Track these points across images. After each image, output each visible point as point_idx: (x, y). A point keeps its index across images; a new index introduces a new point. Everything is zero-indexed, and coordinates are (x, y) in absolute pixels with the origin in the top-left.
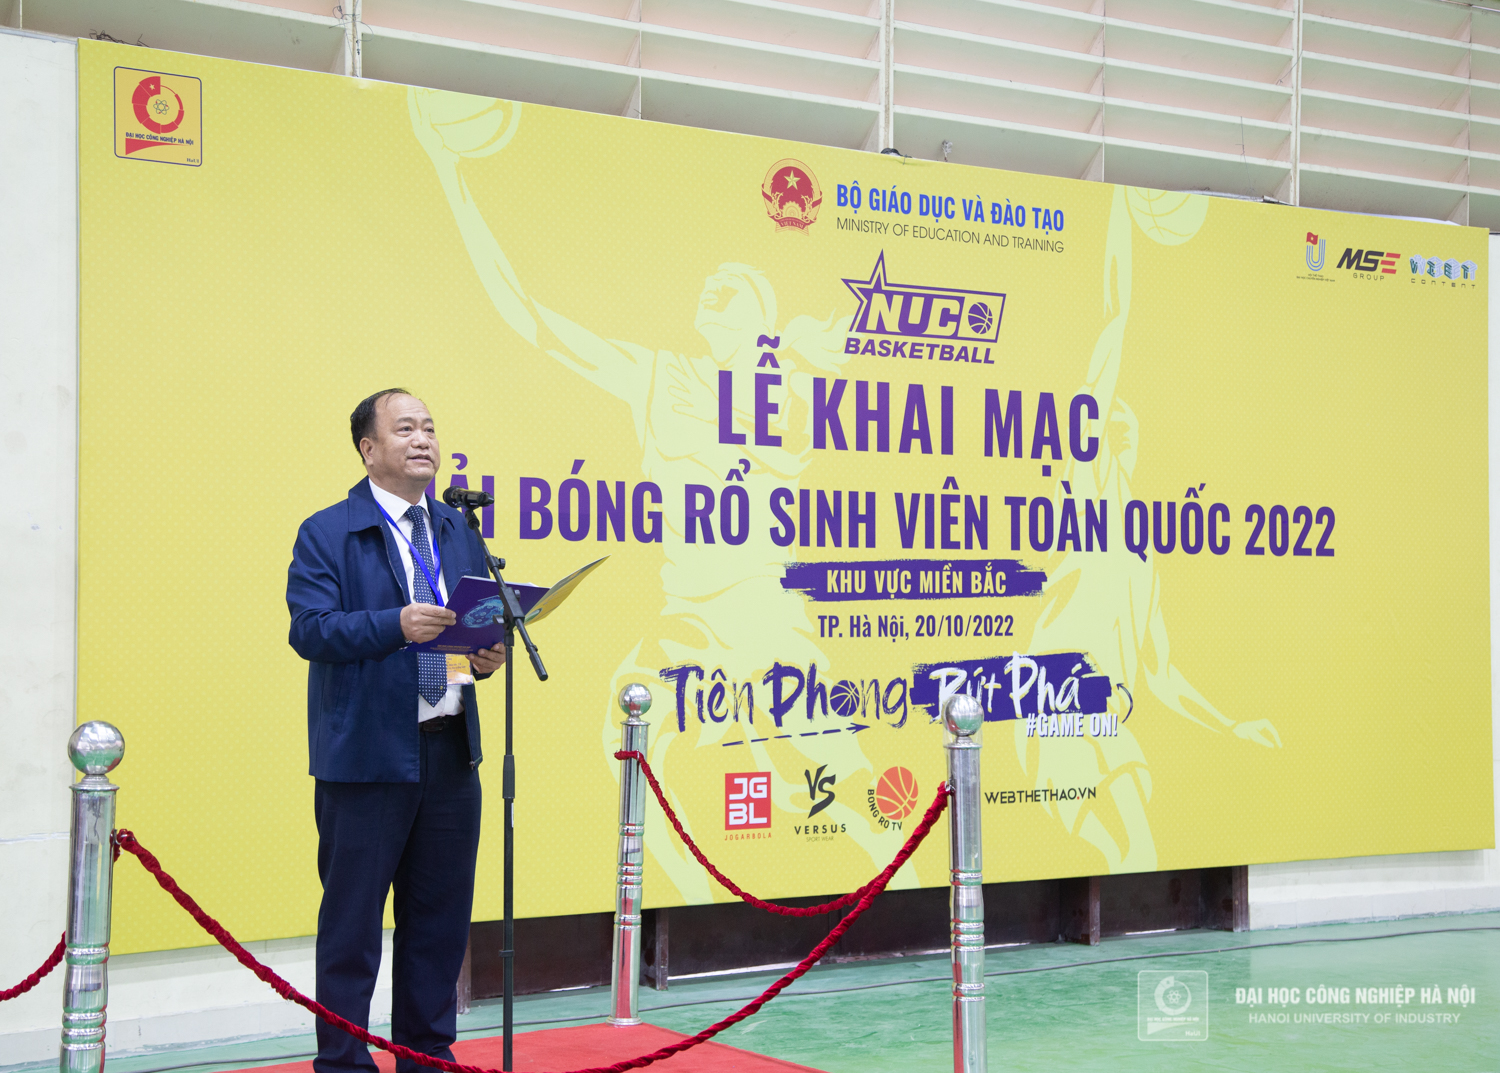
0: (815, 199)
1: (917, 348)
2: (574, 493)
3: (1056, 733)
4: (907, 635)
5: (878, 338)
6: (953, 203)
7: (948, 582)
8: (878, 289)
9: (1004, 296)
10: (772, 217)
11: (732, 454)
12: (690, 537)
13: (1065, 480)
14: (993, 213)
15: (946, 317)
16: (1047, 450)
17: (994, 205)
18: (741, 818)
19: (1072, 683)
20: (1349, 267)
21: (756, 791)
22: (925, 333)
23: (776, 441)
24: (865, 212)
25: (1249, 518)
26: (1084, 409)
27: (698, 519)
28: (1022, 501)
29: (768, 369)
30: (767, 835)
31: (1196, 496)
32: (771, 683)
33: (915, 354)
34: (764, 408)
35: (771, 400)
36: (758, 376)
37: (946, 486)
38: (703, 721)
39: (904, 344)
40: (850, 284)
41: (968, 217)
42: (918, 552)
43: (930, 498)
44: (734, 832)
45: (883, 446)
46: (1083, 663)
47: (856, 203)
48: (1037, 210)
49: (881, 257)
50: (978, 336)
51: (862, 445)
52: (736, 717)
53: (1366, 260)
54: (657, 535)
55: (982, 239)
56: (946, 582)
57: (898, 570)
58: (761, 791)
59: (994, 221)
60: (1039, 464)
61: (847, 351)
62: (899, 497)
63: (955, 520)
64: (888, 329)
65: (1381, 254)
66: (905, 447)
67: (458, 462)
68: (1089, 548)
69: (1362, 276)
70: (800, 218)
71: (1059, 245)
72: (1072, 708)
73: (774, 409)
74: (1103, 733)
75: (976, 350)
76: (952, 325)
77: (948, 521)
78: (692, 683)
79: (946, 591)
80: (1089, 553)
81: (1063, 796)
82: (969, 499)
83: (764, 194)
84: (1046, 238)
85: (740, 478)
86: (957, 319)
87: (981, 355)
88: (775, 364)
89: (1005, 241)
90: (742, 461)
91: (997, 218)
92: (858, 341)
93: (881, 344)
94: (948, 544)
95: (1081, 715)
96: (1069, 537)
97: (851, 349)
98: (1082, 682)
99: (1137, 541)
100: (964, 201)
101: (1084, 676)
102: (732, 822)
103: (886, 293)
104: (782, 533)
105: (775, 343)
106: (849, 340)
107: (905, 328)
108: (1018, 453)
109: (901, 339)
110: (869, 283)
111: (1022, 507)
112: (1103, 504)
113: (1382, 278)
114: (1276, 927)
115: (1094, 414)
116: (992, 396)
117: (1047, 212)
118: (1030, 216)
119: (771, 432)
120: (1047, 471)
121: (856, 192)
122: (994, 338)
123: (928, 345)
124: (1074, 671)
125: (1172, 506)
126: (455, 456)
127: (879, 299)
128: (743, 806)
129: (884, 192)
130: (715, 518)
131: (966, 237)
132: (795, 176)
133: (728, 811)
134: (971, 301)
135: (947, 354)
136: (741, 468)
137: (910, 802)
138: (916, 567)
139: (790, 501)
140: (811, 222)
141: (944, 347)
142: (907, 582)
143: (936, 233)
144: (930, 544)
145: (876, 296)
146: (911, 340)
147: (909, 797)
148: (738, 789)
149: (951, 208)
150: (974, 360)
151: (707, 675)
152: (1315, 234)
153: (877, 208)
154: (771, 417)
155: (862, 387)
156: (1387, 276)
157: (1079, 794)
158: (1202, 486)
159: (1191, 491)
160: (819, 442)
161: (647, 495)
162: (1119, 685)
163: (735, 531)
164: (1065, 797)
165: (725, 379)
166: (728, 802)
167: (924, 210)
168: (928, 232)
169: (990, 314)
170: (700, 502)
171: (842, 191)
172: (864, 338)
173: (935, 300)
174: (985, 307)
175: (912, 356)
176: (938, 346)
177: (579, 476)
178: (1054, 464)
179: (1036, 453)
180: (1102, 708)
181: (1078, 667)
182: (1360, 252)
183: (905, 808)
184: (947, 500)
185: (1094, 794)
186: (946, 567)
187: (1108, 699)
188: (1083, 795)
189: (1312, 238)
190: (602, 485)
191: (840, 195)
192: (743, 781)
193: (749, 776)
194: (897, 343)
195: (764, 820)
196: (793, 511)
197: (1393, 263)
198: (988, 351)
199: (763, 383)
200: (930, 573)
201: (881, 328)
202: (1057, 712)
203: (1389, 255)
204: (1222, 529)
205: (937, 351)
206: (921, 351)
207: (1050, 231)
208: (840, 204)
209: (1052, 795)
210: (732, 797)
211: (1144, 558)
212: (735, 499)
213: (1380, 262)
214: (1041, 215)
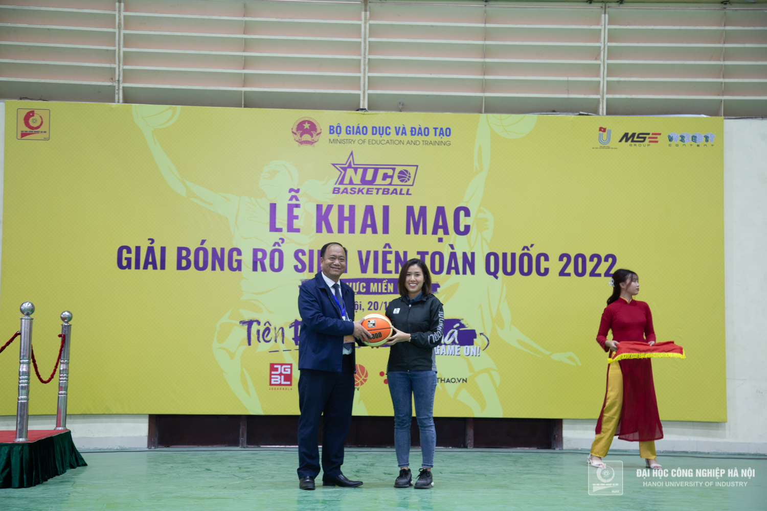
0: (318, 132)
1: (370, 190)
2: (201, 253)
3: (445, 353)
4: (363, 309)
5: (349, 187)
6: (390, 128)
7: (386, 287)
8: (350, 166)
9: (417, 166)
10: (297, 141)
11: (276, 236)
12: (255, 269)
13: (451, 243)
14: (412, 131)
15: (385, 176)
16: (441, 231)
17: (412, 128)
18: (277, 381)
19: (453, 332)
20: (627, 141)
21: (285, 371)
22: (375, 183)
23: (298, 230)
24: (343, 135)
25: (561, 259)
26: (462, 213)
27: (259, 263)
28: (427, 253)
29: (294, 202)
30: (290, 389)
31: (528, 249)
32: (293, 328)
33: (369, 192)
34: (291, 217)
35: (295, 214)
36: (289, 205)
37: (385, 247)
38: (260, 342)
39: (363, 189)
40: (336, 166)
41: (397, 134)
42: (370, 274)
43: (376, 253)
44: (274, 387)
45: (352, 230)
46: (461, 324)
47: (339, 132)
48: (436, 129)
49: (352, 154)
50: (403, 183)
51: (341, 230)
52: (276, 341)
53: (638, 137)
54: (239, 268)
55: (405, 143)
56: (384, 287)
57: (359, 282)
58: (287, 371)
59: (412, 135)
60: (436, 237)
61: (334, 193)
62: (360, 253)
63: (389, 262)
64: (355, 182)
65: (648, 134)
66: (363, 231)
67: (150, 241)
68: (464, 273)
69: (635, 145)
70: (310, 140)
71: (449, 142)
72: (454, 343)
73: (297, 217)
74: (471, 354)
75: (401, 190)
76: (388, 181)
77: (386, 262)
78: (255, 327)
79: (384, 291)
80: (464, 275)
81: (448, 381)
82: (397, 253)
83: (293, 132)
84: (441, 140)
85: (279, 245)
86: (392, 177)
87: (404, 191)
88: (297, 200)
89: (418, 143)
90: (280, 239)
91: (413, 133)
92: (339, 189)
93: (351, 189)
94: (385, 271)
95: (459, 346)
96: (453, 268)
97: (336, 192)
98: (459, 332)
99: (492, 269)
100: (396, 128)
101: (461, 329)
102: (273, 383)
103: (353, 168)
104: (300, 267)
105: (298, 191)
106: (335, 188)
107: (364, 181)
108: (425, 232)
109: (361, 187)
110: (345, 164)
111: (426, 256)
112: (473, 254)
113: (648, 145)
114: (580, 449)
115: (467, 214)
116: (410, 210)
117: (442, 129)
118: (432, 132)
119: (295, 227)
120: (440, 240)
121: (339, 128)
122: (411, 184)
123: (376, 189)
124: (455, 327)
125: (513, 255)
126: (149, 239)
127: (350, 172)
128: (279, 377)
129: (353, 127)
130: (267, 262)
131: (397, 142)
132: (308, 124)
133: (271, 378)
134: (398, 169)
135: (386, 192)
136: (280, 241)
137: (363, 379)
138: (368, 281)
139: (304, 254)
140: (316, 142)
141: (384, 189)
142: (363, 287)
143: (380, 142)
144: (376, 271)
145: (349, 170)
146: (366, 187)
147: (363, 377)
148: (276, 370)
149: (388, 131)
150: (401, 194)
151: (262, 324)
152: (604, 127)
153: (350, 134)
154: (295, 221)
155: (341, 208)
156: (652, 144)
157: (457, 381)
158: (532, 246)
159: (525, 248)
160: (319, 230)
161: (235, 253)
162: (481, 334)
163: (276, 266)
164: (449, 381)
165: (273, 207)
166: (271, 375)
167: (374, 132)
168: (376, 142)
169: (410, 174)
170: (260, 255)
171: (332, 128)
172: (342, 187)
173: (380, 170)
174: (407, 171)
175: (367, 193)
176: (381, 189)
177: (204, 246)
178: (445, 237)
179: (435, 232)
180: (472, 343)
181: (458, 325)
182: (633, 135)
183: (361, 382)
184: (385, 254)
185: (466, 381)
186: (384, 281)
187: (475, 340)
188: (459, 381)
189: (602, 130)
190: (214, 250)
191: (330, 130)
192: (279, 367)
193: (282, 365)
194: (359, 189)
195: (289, 383)
196: (306, 259)
197: (656, 138)
198: (408, 190)
199: (291, 208)
200: (376, 284)
201: (351, 182)
202: (445, 344)
203: (653, 134)
204: (544, 264)
205: (381, 191)
206: (372, 191)
207: (443, 137)
208: (330, 133)
209: (442, 380)
210: (273, 373)
211: (497, 278)
212: (277, 254)
213: (647, 138)
214: (438, 131)
